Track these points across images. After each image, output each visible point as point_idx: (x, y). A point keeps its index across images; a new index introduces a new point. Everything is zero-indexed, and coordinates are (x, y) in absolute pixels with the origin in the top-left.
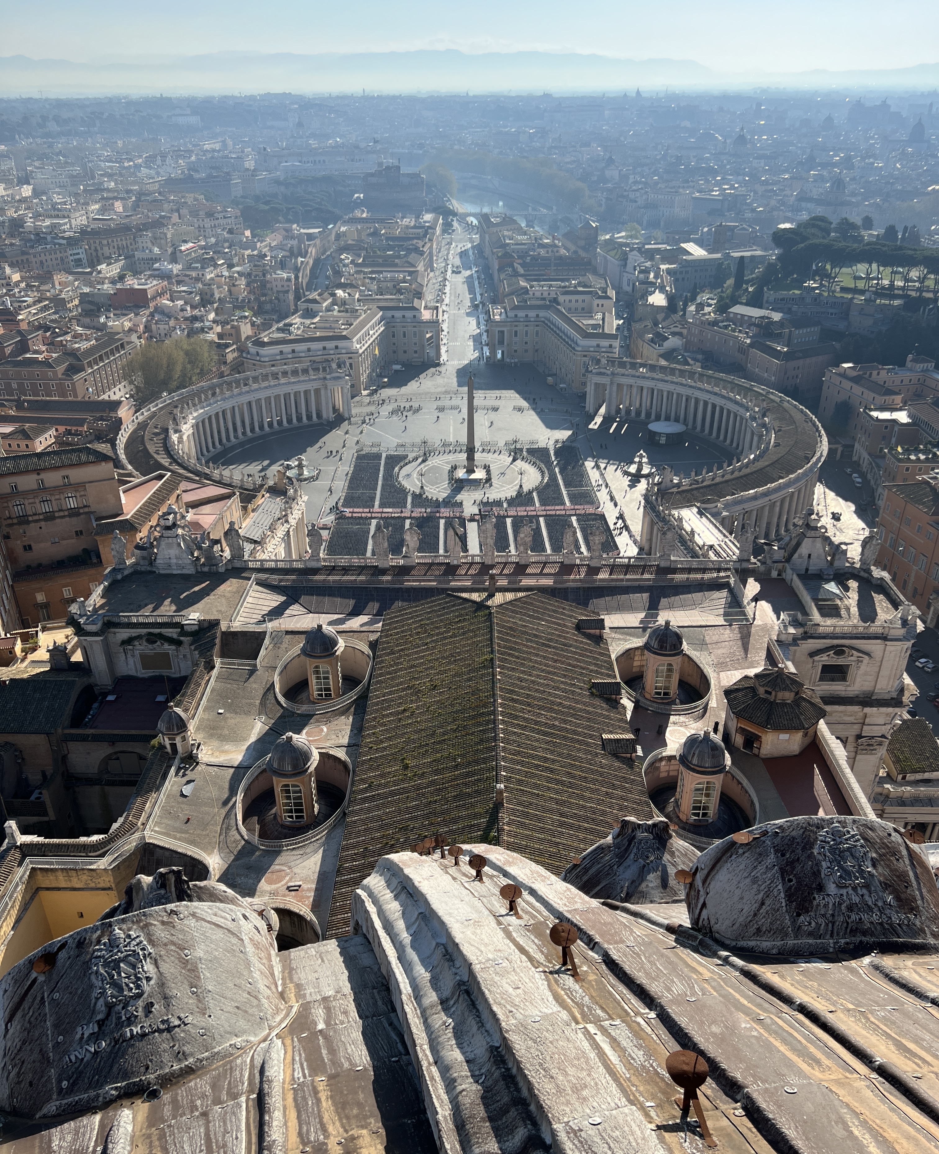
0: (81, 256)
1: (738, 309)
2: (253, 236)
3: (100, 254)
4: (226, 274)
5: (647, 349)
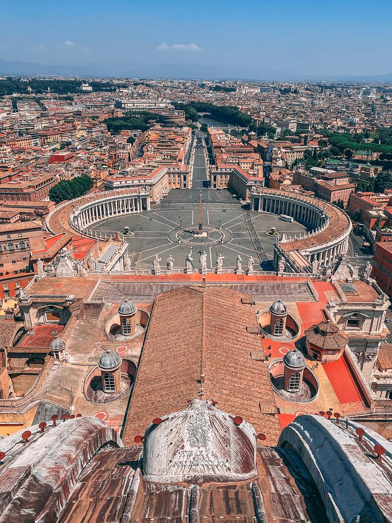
0: (38, 142)
1: (315, 169)
2: (112, 134)
3: (46, 141)
4: (99, 150)
5: (276, 184)
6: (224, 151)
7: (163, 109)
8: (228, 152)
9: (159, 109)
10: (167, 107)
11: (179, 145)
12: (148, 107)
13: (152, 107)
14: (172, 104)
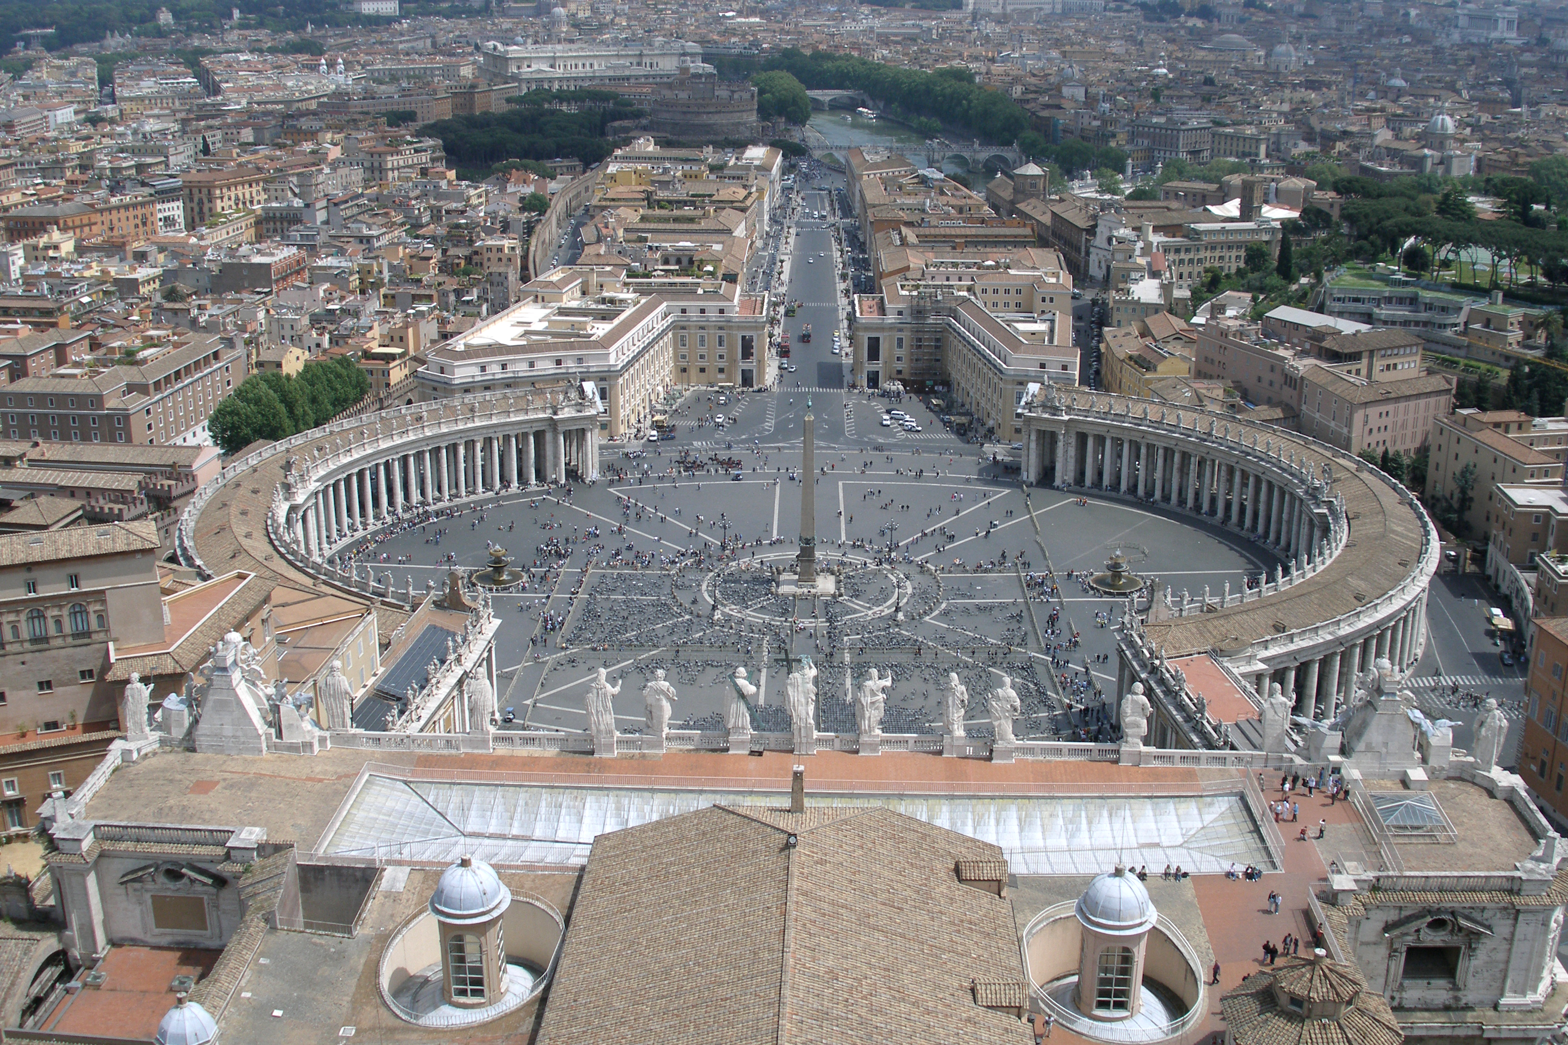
0: (175, 213)
1: (1284, 313)
2: (459, 178)
3: (206, 209)
4: (407, 240)
5: (1129, 374)
6: (912, 238)
7: (668, 76)
8: (928, 241)
9: (654, 77)
10: (685, 70)
11: (728, 216)
12: (611, 73)
13: (627, 73)
14: (706, 59)
